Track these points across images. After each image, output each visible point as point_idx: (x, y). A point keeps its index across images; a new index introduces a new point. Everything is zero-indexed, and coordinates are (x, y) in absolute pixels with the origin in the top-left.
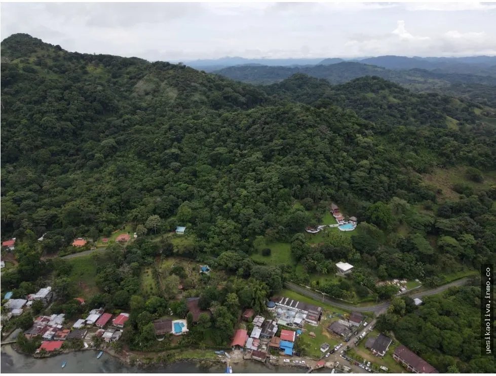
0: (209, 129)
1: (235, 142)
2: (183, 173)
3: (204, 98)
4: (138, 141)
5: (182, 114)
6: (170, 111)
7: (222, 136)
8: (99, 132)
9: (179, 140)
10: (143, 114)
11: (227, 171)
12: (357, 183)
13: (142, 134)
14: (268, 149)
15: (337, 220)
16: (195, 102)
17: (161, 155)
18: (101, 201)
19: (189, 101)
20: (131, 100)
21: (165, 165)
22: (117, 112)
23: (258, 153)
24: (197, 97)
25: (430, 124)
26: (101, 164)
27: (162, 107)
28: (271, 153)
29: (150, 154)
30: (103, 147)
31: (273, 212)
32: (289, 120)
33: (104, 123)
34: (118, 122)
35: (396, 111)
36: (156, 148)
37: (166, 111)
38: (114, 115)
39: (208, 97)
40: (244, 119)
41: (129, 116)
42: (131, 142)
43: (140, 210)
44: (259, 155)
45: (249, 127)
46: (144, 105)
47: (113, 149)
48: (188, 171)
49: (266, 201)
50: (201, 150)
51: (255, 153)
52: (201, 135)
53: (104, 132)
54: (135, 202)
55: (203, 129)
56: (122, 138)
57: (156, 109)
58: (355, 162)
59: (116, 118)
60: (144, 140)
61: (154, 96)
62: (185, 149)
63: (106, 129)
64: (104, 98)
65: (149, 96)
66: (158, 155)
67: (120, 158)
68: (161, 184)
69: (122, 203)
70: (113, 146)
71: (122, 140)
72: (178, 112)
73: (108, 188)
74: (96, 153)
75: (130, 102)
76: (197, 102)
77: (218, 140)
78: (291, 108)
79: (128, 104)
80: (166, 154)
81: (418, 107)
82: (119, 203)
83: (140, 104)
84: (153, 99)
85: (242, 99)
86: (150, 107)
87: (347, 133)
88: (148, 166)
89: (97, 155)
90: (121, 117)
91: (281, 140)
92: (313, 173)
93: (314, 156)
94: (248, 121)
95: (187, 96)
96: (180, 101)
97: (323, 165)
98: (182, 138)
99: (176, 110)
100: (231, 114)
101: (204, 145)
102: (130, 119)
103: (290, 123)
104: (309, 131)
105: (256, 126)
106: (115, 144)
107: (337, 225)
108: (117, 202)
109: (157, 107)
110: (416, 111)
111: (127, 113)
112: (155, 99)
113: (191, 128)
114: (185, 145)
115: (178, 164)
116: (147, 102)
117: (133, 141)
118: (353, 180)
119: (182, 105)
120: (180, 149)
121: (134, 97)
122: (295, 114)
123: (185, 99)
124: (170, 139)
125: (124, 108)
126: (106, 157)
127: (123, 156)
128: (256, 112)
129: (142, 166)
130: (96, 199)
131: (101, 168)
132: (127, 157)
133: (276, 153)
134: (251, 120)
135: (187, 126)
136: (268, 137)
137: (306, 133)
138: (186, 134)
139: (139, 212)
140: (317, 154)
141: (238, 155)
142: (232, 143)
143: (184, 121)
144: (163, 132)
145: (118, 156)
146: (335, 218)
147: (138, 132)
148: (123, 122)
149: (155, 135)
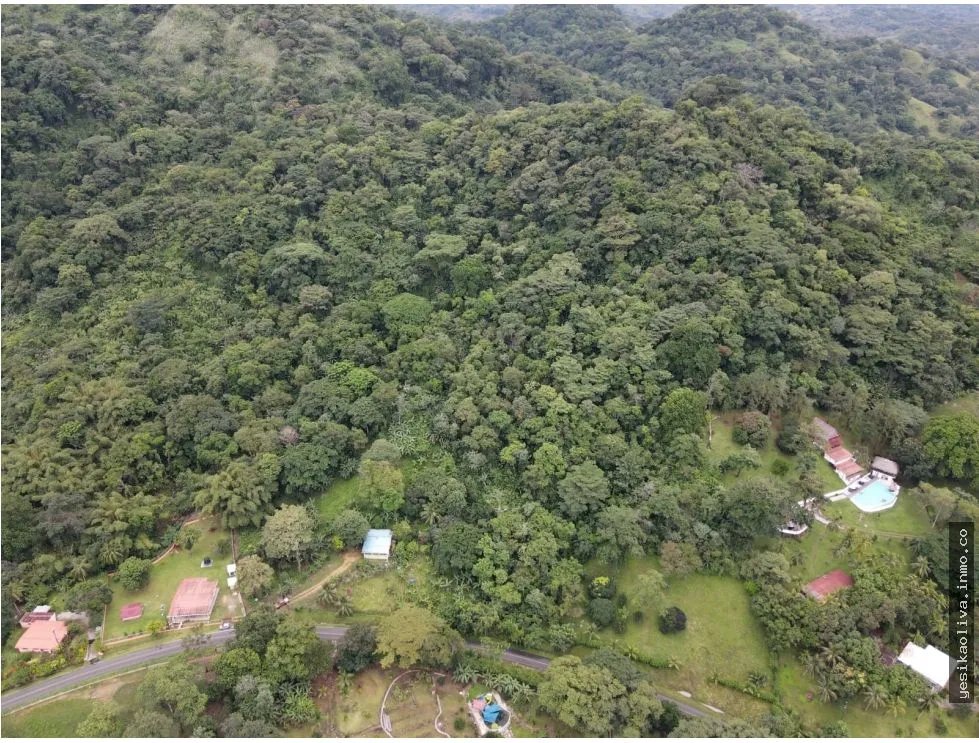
0: (395, 173)
1: (479, 215)
2: (342, 323)
3: (354, 70)
4: (186, 215)
5: (302, 120)
6: (263, 109)
7: (433, 193)
8: (64, 182)
9: (312, 210)
10: (187, 122)
11: (480, 316)
12: (870, 346)
13: (198, 193)
14: (597, 245)
15: (842, 475)
16: (332, 81)
17: (266, 260)
18: (97, 441)
19: (313, 81)
20: (146, 76)
21: (279, 293)
22: (109, 116)
23: (565, 255)
24: (333, 66)
25: (876, 116)
26: (83, 295)
27: (238, 98)
28: (603, 256)
29: (230, 259)
30: (82, 241)
31: (655, 464)
32: (640, 146)
33: (74, 153)
34: (117, 149)
35: (803, 85)
36: (246, 236)
37: (250, 111)
38: (102, 128)
39: (365, 67)
40: (495, 143)
41: (146, 131)
42: (165, 221)
43: (234, 478)
44: (569, 262)
45: (514, 170)
46: (185, 92)
47: (116, 245)
48: (358, 317)
49: (627, 427)
50: (383, 240)
51: (555, 256)
52: (375, 193)
53: (78, 182)
54: (212, 447)
55: (378, 172)
56: (136, 206)
57: (222, 104)
58: (852, 279)
59: (107, 138)
60: (206, 212)
61: (213, 65)
62: (335, 241)
63: (85, 170)
64: (64, 75)
65: (196, 63)
66: (255, 261)
67: (137, 275)
68: (282, 366)
69: (169, 444)
70: (115, 238)
71: (139, 217)
72: (288, 116)
73: (116, 392)
74: (62, 261)
75: (141, 83)
76: (336, 81)
77: (426, 205)
78: (639, 110)
79: (138, 89)
80: (279, 260)
81: (849, 74)
82: (160, 447)
83: (173, 89)
84: (208, 72)
85: (459, 72)
86: (204, 98)
87: (800, 181)
88: (229, 294)
89: (65, 270)
90: (122, 132)
91: (633, 216)
92: (750, 325)
93: (743, 267)
94: (508, 149)
95: (304, 62)
96: (289, 80)
97: (776, 297)
98: (320, 203)
99: (280, 107)
100: (448, 122)
101: (389, 223)
102: (153, 139)
103: (646, 156)
104: (710, 182)
105: (538, 166)
106: (118, 231)
107: (845, 491)
108: (152, 446)
109: (226, 99)
110: (846, 85)
111: (139, 121)
112: (215, 73)
113: (344, 171)
114: (334, 229)
115: (322, 291)
116: (192, 84)
117: (172, 217)
118: (860, 336)
119: (295, 92)
120: (320, 239)
121: (152, 69)
122: (654, 129)
123: (300, 74)
124: (286, 208)
125: (130, 103)
126: (93, 271)
127: (148, 266)
128: (529, 119)
129: (211, 297)
130: (83, 437)
131: (85, 310)
132: (161, 268)
133: (620, 256)
134: (518, 146)
135: (331, 167)
136: (584, 202)
137: (699, 189)
138: (329, 191)
139: (230, 488)
140: (748, 262)
141: (498, 258)
142: (473, 220)
143: (315, 149)
144: (259, 186)
145: (135, 268)
146: (832, 467)
147: (181, 185)
148: (133, 146)
149: (237, 196)
